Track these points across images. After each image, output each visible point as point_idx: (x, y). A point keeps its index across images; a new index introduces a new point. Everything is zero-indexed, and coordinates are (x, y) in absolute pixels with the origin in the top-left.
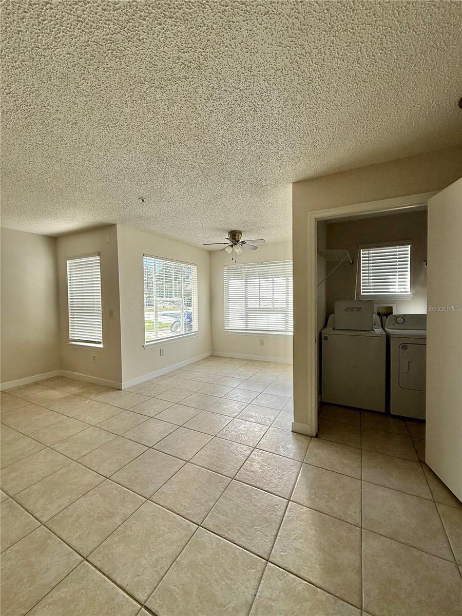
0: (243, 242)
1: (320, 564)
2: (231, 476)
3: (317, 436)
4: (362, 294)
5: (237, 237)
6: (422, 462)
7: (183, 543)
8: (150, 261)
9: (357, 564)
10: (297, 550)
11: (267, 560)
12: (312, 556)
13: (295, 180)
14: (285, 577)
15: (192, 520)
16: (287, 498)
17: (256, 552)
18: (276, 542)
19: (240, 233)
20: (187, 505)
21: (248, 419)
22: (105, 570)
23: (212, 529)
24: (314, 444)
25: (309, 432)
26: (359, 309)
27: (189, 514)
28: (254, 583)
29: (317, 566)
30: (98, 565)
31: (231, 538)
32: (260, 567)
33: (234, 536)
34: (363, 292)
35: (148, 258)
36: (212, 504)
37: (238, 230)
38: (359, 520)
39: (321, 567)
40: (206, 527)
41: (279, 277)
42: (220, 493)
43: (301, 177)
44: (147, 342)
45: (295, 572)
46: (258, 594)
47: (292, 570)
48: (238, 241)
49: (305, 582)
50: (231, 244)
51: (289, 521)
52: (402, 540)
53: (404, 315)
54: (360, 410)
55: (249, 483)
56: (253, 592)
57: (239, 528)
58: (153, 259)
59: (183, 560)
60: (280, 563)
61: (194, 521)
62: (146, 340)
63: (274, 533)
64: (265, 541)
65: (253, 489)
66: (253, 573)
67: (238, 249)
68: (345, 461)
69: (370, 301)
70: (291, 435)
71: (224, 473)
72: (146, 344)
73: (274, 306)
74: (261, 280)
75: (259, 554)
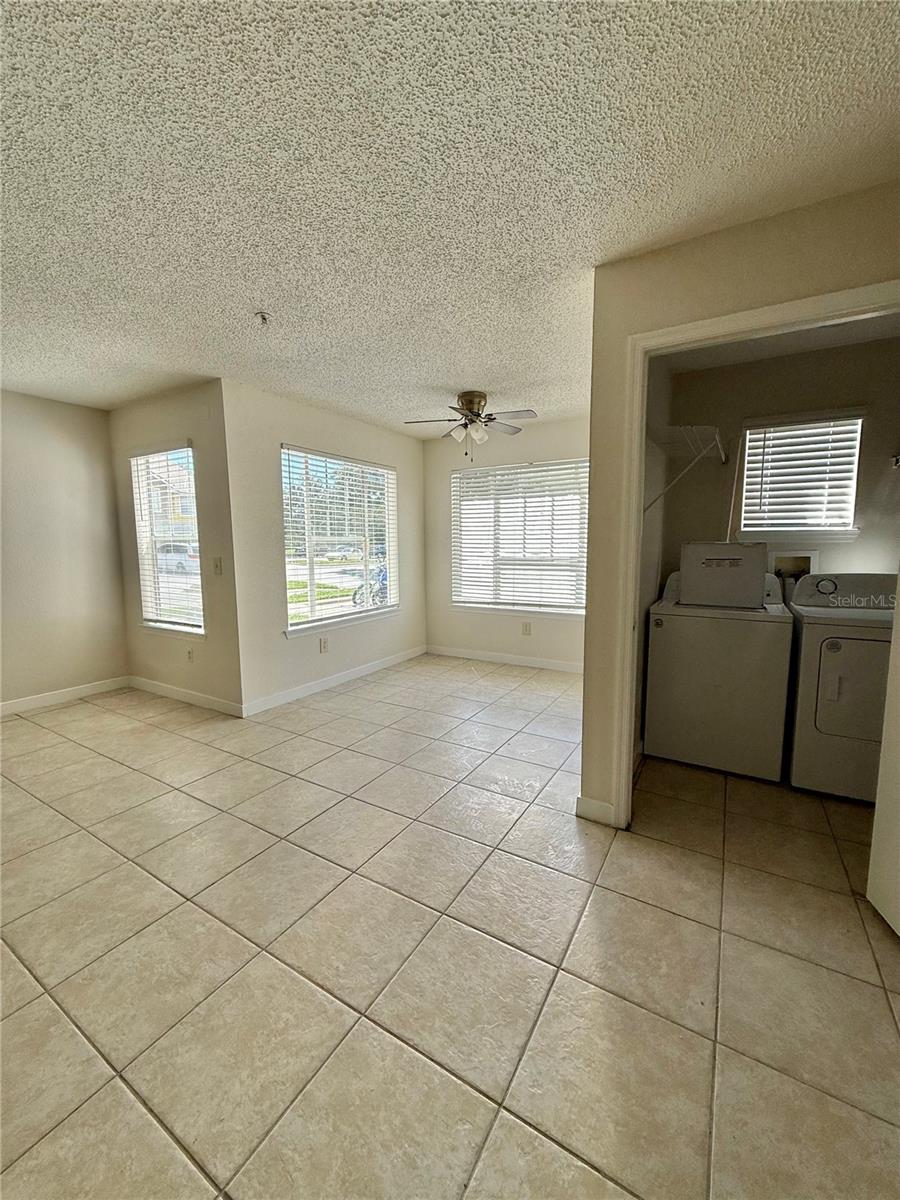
0: (490, 418)
1: (617, 1124)
2: (437, 907)
3: (628, 829)
4: (743, 529)
5: (476, 407)
6: (859, 895)
7: (325, 1052)
8: (295, 459)
9: (702, 1127)
10: (567, 1084)
11: (500, 1105)
12: (598, 1100)
13: (599, 257)
14: (535, 1148)
15: (347, 999)
16: (555, 962)
17: (478, 1084)
18: (522, 1062)
19: (483, 396)
20: (342, 967)
21: (486, 786)
22: (155, 1102)
23: (388, 1023)
24: (619, 845)
25: (612, 821)
26: (734, 562)
27: (342, 988)
28: (464, 1156)
29: (611, 1127)
30: (144, 1090)
31: (426, 1048)
32: (482, 1120)
33: (432, 1043)
34: (745, 526)
35: (290, 452)
36: (393, 966)
37: (479, 389)
38: (711, 1025)
39: (619, 1129)
40: (376, 1019)
41: (566, 495)
42: (414, 944)
43: (615, 250)
44: (292, 625)
45: (559, 1137)
46: (472, 1183)
47: (554, 1133)
48: (479, 415)
49: (580, 1163)
50: (463, 422)
51: (556, 1016)
52: (806, 1077)
53: (837, 576)
54: (726, 774)
55: (476, 924)
56: (461, 1177)
57: (447, 1025)
58: (303, 455)
59: (321, 1092)
60: (529, 1114)
61: (352, 1003)
62: (290, 622)
63: (520, 1041)
64: (498, 1060)
65: (485, 938)
66: (465, 1134)
67: (478, 432)
68: (688, 886)
69: (761, 544)
70: (572, 825)
71: (424, 901)
72: (290, 629)
73: (554, 555)
74: (528, 500)
75: (483, 1088)
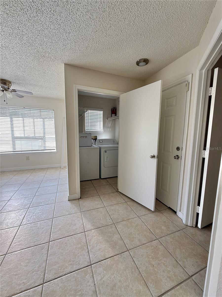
0: (14, 90)
2: (47, 242)
3: (80, 198)
4: (86, 130)
9: (120, 237)
10: (99, 250)
11: (91, 265)
12: (106, 247)
14: (102, 265)
15: (35, 286)
17: (84, 266)
18: (90, 254)
23: (53, 278)
24: (81, 202)
25: (77, 198)
26: (86, 137)
27: (31, 285)
28: (91, 280)
29: (110, 249)
31: (68, 272)
32: (90, 271)
34: (86, 129)
36: (44, 264)
38: (112, 222)
39: (111, 248)
40: (49, 280)
41: (38, 118)
42: (46, 255)
45: (104, 259)
46: (96, 282)
47: (103, 259)
48: (9, 89)
49: (109, 259)
51: (90, 240)
53: (102, 139)
54: (91, 180)
55: (61, 237)
56: (93, 284)
57: (70, 263)
60: (97, 261)
61: (37, 285)
63: (87, 251)
64: (85, 258)
66: (88, 277)
67: (9, 95)
68: (97, 203)
69: (90, 133)
71: (41, 243)
73: (36, 136)
74: (24, 119)
75: (86, 266)
